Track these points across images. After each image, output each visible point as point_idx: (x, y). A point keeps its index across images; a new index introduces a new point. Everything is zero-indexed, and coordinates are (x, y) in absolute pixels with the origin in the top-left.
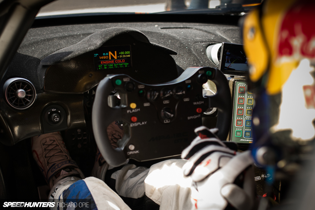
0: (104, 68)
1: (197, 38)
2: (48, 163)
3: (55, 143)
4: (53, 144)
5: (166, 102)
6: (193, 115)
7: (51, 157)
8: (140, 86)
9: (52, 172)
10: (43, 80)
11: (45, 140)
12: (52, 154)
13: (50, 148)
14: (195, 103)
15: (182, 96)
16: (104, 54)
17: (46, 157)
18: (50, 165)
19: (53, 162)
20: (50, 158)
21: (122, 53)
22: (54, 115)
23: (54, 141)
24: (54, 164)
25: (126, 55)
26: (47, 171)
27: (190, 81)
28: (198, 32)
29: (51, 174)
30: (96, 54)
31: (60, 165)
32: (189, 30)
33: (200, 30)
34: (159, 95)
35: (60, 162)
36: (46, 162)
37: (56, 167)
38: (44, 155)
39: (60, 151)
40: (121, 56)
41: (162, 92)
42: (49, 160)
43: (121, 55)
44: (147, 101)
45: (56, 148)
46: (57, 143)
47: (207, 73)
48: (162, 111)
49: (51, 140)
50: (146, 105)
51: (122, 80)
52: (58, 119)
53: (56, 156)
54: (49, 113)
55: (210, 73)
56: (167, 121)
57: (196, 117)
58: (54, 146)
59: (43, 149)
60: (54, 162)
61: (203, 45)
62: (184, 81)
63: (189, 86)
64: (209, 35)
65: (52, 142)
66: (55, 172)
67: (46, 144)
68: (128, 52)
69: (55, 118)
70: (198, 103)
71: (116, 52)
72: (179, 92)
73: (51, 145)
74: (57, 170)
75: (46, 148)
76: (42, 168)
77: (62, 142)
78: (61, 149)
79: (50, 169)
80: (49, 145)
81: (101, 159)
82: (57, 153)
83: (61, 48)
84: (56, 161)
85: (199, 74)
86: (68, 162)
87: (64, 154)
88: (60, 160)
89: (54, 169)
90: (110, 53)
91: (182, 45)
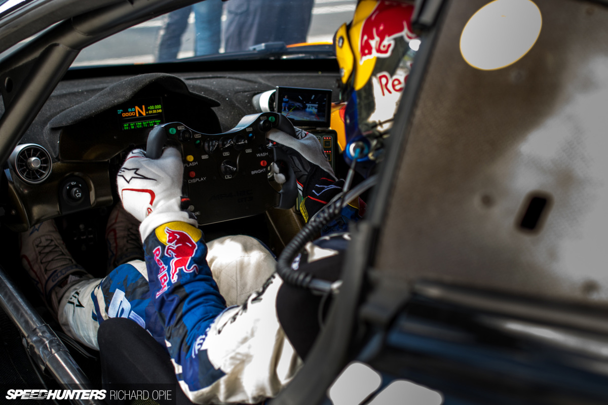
0: (130, 128)
1: (237, 88)
2: (46, 270)
3: (53, 243)
4: (50, 244)
5: (226, 154)
6: (257, 170)
7: (49, 262)
8: (197, 135)
9: (53, 281)
10: (58, 146)
11: (39, 239)
12: (50, 257)
13: (47, 250)
14: (258, 155)
15: (245, 146)
16: (130, 110)
17: (42, 263)
18: (50, 273)
19: (53, 269)
20: (48, 264)
21: (152, 107)
22: (75, 189)
23: (52, 240)
24: (55, 271)
25: (156, 110)
26: (44, 282)
27: (251, 129)
28: (234, 81)
29: (51, 284)
30: (120, 110)
31: (64, 272)
32: (223, 80)
33: (236, 79)
34: (218, 145)
35: (64, 267)
36: (43, 270)
37: (59, 274)
38: (39, 261)
39: (61, 253)
40: (150, 112)
41: (221, 143)
42: (47, 266)
43: (151, 110)
44: (205, 153)
45: (55, 250)
46: (57, 244)
47: (270, 119)
48: (223, 164)
49: (47, 240)
50: (205, 157)
51: (176, 129)
52: (80, 194)
53: (56, 260)
54: (68, 188)
55: (274, 119)
56: (228, 177)
57: (261, 171)
58: (52, 247)
59: (37, 252)
60: (55, 268)
61: (247, 95)
62: (245, 129)
63: (251, 135)
64: (251, 84)
65: (49, 242)
66: (58, 282)
67: (40, 245)
68: (159, 106)
69: (76, 192)
70: (262, 155)
71: (144, 107)
72: (241, 142)
73: (48, 246)
74: (60, 278)
75: (42, 250)
76: (37, 279)
77: (62, 242)
78: (63, 251)
79: (49, 278)
80: (45, 247)
81: (116, 263)
82: (57, 256)
83: (70, 107)
84: (58, 267)
85: (261, 121)
86: (74, 267)
87: (68, 257)
88: (64, 265)
89: (56, 278)
90: (137, 108)
91: (220, 97)
